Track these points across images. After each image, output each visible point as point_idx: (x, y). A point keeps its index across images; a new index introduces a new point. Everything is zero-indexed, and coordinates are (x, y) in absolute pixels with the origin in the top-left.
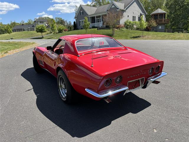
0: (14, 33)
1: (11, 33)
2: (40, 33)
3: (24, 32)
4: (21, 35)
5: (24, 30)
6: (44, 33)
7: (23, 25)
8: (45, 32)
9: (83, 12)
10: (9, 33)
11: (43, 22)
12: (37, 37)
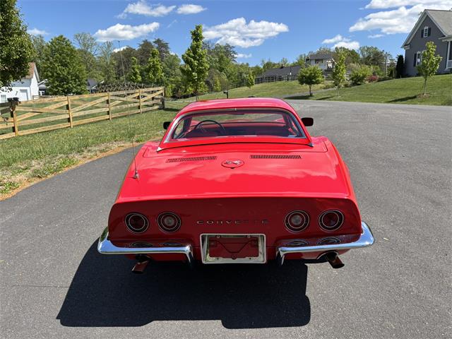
0: (260, 85)
1: (253, 85)
2: (306, 87)
3: (279, 82)
4: (272, 89)
5: (280, 79)
6: (316, 85)
7: (282, 67)
8: (317, 82)
9: (430, 29)
10: (248, 85)
11: (322, 60)
12: (301, 94)
